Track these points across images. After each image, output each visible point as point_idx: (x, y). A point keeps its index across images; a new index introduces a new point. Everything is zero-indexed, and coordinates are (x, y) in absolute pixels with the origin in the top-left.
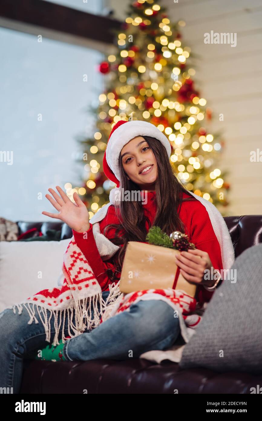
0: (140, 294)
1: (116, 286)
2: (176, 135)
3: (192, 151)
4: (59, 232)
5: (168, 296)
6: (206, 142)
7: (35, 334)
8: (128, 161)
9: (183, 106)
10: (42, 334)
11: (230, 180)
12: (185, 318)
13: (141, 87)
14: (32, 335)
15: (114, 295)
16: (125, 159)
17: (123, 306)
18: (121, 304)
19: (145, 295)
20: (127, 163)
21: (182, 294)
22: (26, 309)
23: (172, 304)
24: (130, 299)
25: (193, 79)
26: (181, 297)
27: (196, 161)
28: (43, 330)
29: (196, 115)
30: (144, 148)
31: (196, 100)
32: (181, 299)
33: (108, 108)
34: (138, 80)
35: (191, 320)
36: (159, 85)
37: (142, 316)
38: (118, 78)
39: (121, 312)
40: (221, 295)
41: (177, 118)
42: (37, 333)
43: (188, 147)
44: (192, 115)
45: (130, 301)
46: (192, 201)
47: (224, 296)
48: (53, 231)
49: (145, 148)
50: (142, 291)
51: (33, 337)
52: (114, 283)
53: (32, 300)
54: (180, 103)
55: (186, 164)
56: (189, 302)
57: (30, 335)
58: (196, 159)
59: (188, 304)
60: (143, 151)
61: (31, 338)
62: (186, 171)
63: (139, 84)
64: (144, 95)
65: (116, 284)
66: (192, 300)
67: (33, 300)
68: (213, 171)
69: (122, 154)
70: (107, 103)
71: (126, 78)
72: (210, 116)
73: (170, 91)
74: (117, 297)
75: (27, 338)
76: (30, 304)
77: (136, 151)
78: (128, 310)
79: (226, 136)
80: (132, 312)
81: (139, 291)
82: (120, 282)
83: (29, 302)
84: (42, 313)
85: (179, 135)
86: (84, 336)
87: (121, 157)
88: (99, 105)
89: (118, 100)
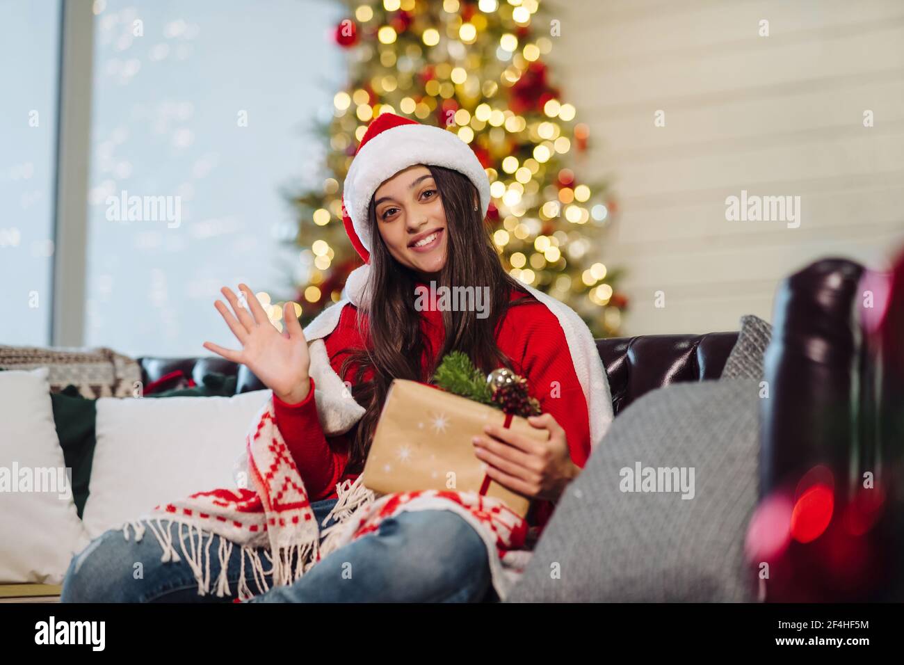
0: (404, 498)
1: (352, 488)
2: (507, 184)
3: (541, 220)
4: (232, 378)
5: (468, 507)
6: (575, 202)
7: (171, 585)
8: (388, 215)
9: (523, 119)
10: (185, 587)
11: (626, 288)
12: (501, 556)
13: (429, 76)
14: (165, 588)
15: (350, 505)
16: (383, 210)
17: (367, 525)
18: (363, 522)
19: (416, 500)
20: (386, 219)
21: (497, 505)
22: (152, 531)
23: (474, 522)
24: (382, 509)
25: (546, 62)
26: (496, 510)
27: (552, 244)
28: (188, 579)
29: (553, 142)
30: (424, 190)
31: (551, 108)
32: (494, 515)
33: (355, 123)
34: (422, 62)
35: (516, 560)
36: (469, 72)
37: (405, 542)
38: (377, 58)
39: (361, 537)
40: (578, 494)
41: (508, 148)
42: (176, 585)
43: (533, 212)
44: (545, 142)
45: (382, 514)
46: (528, 304)
47: (584, 496)
48: (219, 375)
49: (430, 192)
50: (409, 492)
51: (166, 592)
52: (348, 481)
53: (165, 510)
54: (517, 113)
55: (528, 249)
56: (512, 525)
57: (161, 587)
58: (551, 240)
59: (509, 528)
60: (423, 197)
61: (162, 594)
62: (528, 266)
63: (423, 70)
64: (435, 94)
65: (352, 483)
66: (519, 523)
67: (167, 510)
68: (590, 268)
69: (378, 197)
70: (353, 114)
71: (394, 57)
72: (582, 145)
73: (494, 88)
74: (354, 510)
75: (152, 594)
76: (162, 521)
77: (408, 198)
78: (377, 533)
79: (621, 189)
80: (383, 534)
81: (402, 493)
82: (363, 476)
83: (159, 517)
84: (187, 541)
85: (513, 184)
86: (278, 591)
87: (373, 204)
88: (334, 117)
89: (376, 107)
